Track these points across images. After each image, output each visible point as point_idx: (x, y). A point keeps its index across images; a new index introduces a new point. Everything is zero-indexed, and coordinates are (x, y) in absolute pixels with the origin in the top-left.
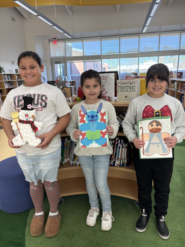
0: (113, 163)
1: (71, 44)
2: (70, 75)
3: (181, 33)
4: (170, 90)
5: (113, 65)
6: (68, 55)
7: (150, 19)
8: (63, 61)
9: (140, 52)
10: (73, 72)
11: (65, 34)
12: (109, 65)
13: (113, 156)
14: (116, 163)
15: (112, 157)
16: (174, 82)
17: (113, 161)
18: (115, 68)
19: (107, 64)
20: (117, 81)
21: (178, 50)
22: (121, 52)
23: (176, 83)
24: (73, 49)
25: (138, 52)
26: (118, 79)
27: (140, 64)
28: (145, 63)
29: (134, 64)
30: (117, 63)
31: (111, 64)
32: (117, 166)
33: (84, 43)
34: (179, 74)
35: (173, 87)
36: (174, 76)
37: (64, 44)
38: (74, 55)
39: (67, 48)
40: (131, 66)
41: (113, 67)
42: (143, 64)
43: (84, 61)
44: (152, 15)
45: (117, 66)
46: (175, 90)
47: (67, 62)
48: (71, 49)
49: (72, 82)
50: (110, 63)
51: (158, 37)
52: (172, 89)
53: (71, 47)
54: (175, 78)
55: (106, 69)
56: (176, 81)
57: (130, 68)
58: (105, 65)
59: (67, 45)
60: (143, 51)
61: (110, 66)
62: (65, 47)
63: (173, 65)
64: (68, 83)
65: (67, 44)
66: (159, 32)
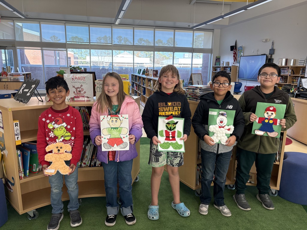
0: (94, 164)
1: (21, 24)
2: (21, 64)
3: (155, 29)
4: (147, 88)
5: (80, 55)
6: (18, 39)
7: (122, 13)
8: (12, 45)
9: (114, 44)
10: (25, 61)
11: (15, 13)
12: (75, 53)
13: (94, 156)
14: (97, 163)
15: (93, 158)
16: (151, 81)
17: (94, 161)
18: (82, 58)
19: (73, 53)
20: (95, 81)
21: (152, 46)
22: (91, 42)
23: (152, 82)
24: (24, 30)
25: (111, 44)
26: (96, 80)
27: (113, 56)
28: (119, 55)
29: (107, 55)
30: (85, 52)
31: (78, 52)
32: (98, 166)
33: (42, 25)
34: (155, 73)
35: (150, 86)
36: (150, 74)
37: (12, 24)
38: (26, 39)
39: (16, 29)
40: (103, 57)
41: (80, 56)
42: (117, 56)
43: (42, 48)
44: (124, 8)
45: (85, 56)
46: (152, 89)
47: (17, 47)
48: (22, 30)
49: (27, 74)
50: (76, 52)
51: (133, 30)
52: (149, 88)
53: (22, 28)
54: (151, 77)
55: (71, 59)
56: (152, 79)
57: (103, 60)
58: (70, 54)
59: (16, 26)
60: (116, 43)
61: (76, 55)
62: (13, 28)
63: (150, 60)
64: (21, 76)
65: (16, 24)
66: (133, 25)
